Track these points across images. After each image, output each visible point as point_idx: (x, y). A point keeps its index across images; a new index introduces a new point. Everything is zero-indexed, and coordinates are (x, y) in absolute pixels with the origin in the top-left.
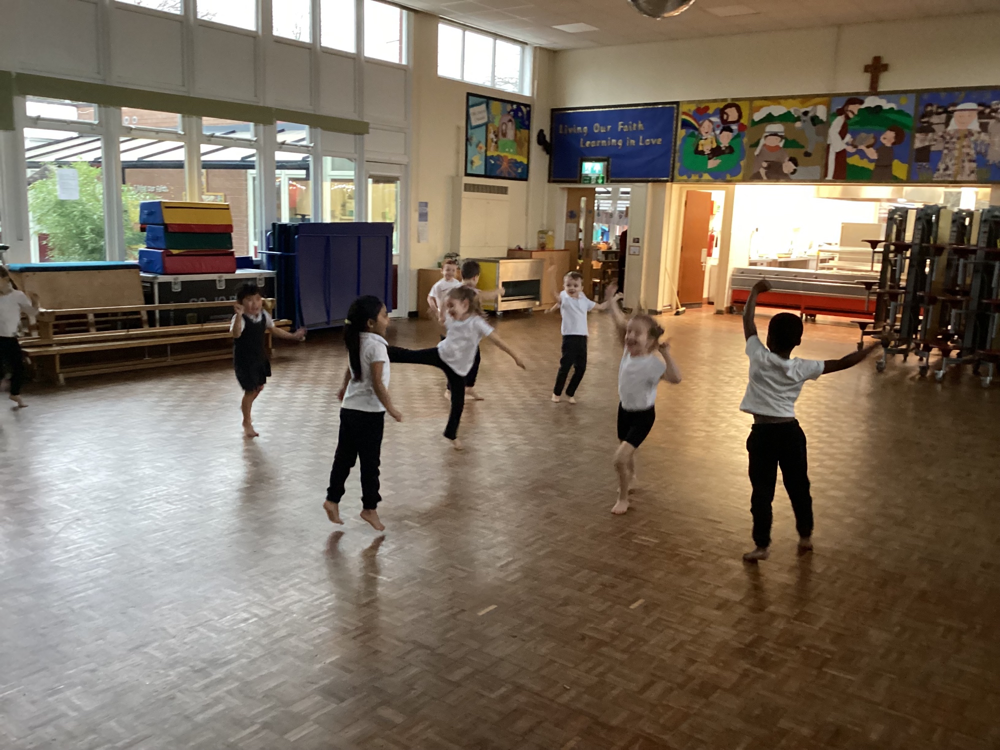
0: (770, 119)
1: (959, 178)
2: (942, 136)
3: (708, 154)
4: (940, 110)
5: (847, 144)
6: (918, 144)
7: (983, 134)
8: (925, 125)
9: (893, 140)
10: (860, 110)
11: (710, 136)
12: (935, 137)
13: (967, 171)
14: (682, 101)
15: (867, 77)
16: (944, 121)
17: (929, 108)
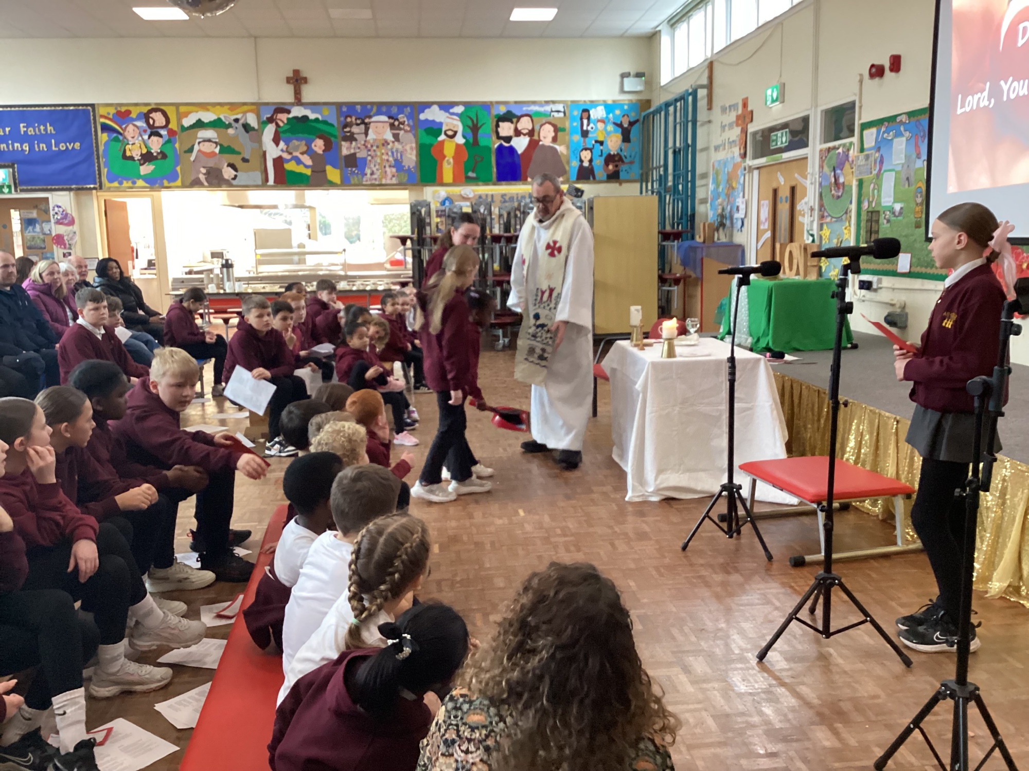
0: (199, 124)
1: (384, 182)
2: (364, 145)
3: (138, 160)
4: (359, 122)
5: (282, 150)
6: (345, 152)
7: (396, 143)
8: (348, 134)
9: (323, 148)
10: (288, 119)
11: (138, 141)
12: (359, 145)
13: (390, 175)
14: (98, 104)
15: (290, 89)
16: (363, 131)
17: (349, 120)
